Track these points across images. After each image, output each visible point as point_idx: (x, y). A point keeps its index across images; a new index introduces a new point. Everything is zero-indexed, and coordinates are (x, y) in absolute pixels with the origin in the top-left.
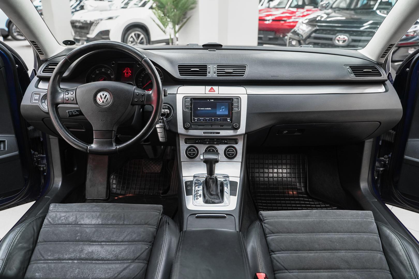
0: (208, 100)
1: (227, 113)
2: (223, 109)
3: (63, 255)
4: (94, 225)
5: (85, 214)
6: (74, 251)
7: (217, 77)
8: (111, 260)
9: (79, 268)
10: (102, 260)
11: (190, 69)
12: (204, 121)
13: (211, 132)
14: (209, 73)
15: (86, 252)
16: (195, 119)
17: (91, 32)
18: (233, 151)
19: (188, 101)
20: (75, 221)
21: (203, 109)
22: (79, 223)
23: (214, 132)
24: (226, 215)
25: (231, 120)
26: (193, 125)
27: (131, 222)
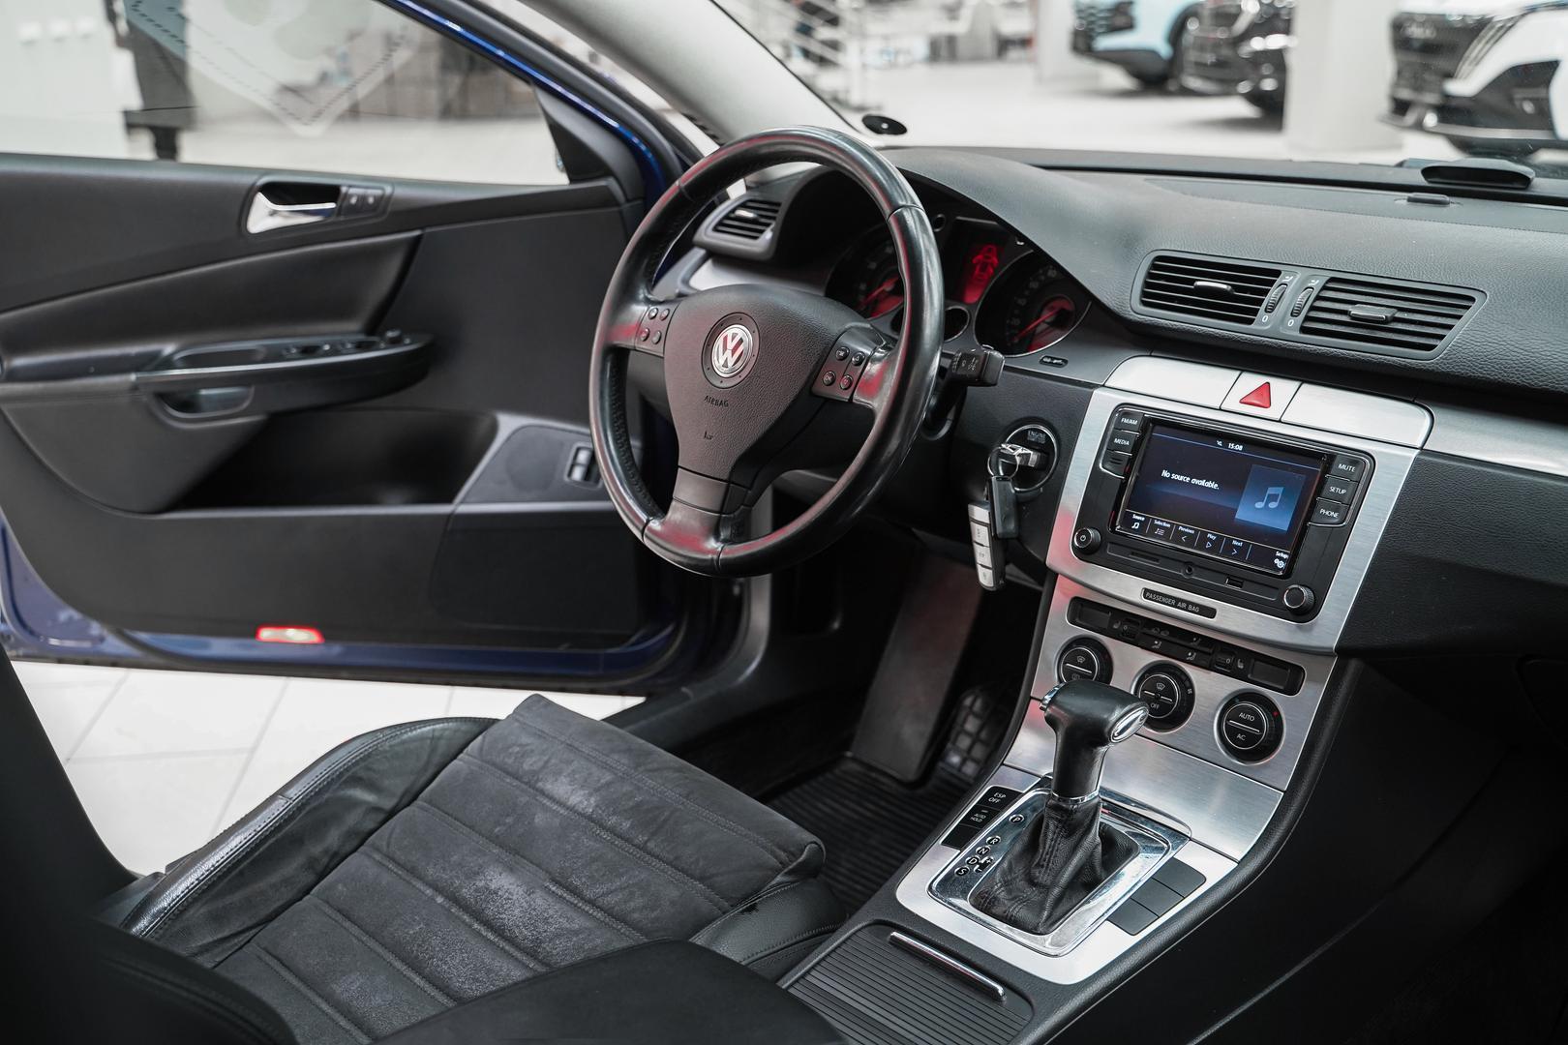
0: (1220, 443)
1: (1282, 523)
2: (1273, 498)
3: (428, 864)
4: (571, 809)
5: (575, 762)
6: (460, 864)
7: (1297, 334)
8: (517, 947)
9: (427, 925)
10: (499, 931)
11: (1192, 282)
12: (1165, 537)
13: (1178, 600)
14: (1270, 310)
15: (481, 884)
16: (1135, 517)
17: (1464, 68)
18: (1258, 724)
19: (1129, 427)
20: (534, 773)
21: (1181, 478)
22: (540, 784)
23: (1188, 603)
24: (1000, 990)
25: (1291, 563)
26: (1113, 543)
27: (667, 849)
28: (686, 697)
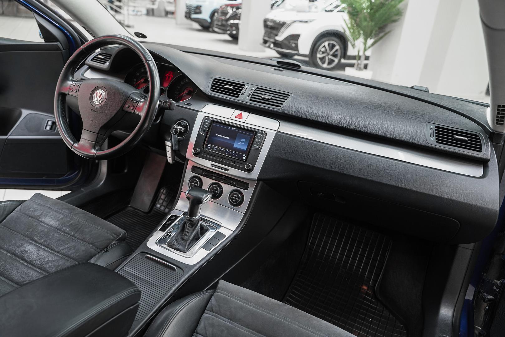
0: (230, 127)
1: (245, 148)
2: (243, 142)
3: (4, 244)
4: (51, 226)
5: (51, 213)
6: (15, 244)
7: (249, 101)
8: (35, 266)
9: (5, 262)
10: (29, 262)
11: (224, 86)
12: (216, 151)
13: (219, 167)
14: (243, 94)
15: (22, 249)
16: (209, 145)
17: (280, 34)
18: (238, 197)
19: (207, 122)
20: (38, 216)
21: (220, 136)
22: (40, 219)
23: (222, 167)
24: (175, 267)
25: (247, 158)
26: (203, 152)
27: (81, 236)
28: (83, 191)
